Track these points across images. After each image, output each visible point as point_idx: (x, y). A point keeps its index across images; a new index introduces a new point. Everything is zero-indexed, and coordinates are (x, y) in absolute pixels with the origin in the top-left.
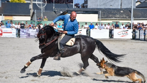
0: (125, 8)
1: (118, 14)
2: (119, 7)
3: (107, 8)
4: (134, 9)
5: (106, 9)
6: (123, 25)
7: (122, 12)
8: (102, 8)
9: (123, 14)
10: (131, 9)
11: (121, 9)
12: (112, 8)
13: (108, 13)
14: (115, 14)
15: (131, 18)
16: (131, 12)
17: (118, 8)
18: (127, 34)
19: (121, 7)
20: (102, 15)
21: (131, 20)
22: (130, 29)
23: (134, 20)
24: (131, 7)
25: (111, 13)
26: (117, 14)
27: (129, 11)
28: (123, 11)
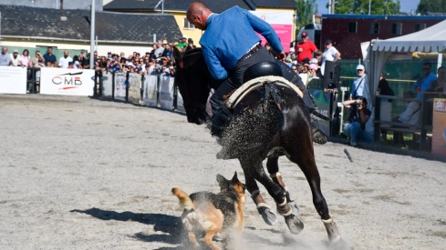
0: (72, 8)
1: (52, 26)
2: (57, 6)
3: (21, 7)
4: (97, 14)
5: (17, 8)
6: (66, 57)
7: (64, 18)
8: (6, 6)
9: (66, 25)
10: (90, 11)
11: (61, 12)
12: (36, 6)
13: (23, 19)
14: (44, 25)
15: (89, 38)
16: (90, 22)
17: (53, 7)
18: (77, 82)
19: (62, 7)
20: (5, 24)
21: (89, 43)
22: (89, 68)
23: (99, 44)
24: (89, 8)
25: (32, 22)
26: (50, 24)
27: (85, 19)
28: (68, 17)
